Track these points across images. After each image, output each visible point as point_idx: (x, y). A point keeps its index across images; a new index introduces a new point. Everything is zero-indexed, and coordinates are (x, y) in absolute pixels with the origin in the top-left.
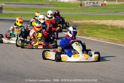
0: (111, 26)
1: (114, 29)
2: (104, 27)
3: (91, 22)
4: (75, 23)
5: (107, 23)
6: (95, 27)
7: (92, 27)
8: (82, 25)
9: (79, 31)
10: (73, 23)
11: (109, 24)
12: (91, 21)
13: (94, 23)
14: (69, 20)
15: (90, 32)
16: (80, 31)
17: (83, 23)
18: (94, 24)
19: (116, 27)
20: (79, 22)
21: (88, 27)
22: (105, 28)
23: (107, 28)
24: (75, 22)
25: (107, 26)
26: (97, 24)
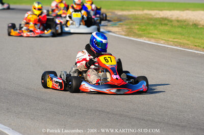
0: (178, 21)
1: (183, 25)
2: (166, 22)
3: (146, 14)
4: (120, 15)
5: (171, 15)
6: (151, 22)
7: (147, 21)
8: (131, 19)
10: (117, 15)
11: (174, 18)
12: (146, 12)
13: (151, 15)
15: (144, 30)
16: (128, 28)
17: (132, 15)
18: (150, 17)
19: (185, 22)
20: (125, 13)
21: (141, 22)
22: (168, 24)
23: (171, 24)
24: (120, 13)
25: (171, 21)
26: (155, 17)
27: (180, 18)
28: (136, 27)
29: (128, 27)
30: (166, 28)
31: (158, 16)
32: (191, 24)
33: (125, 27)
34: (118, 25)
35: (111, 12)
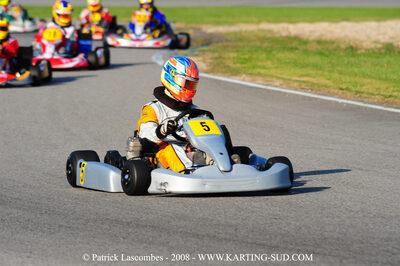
0: (319, 42)
1: (327, 49)
2: (294, 44)
3: (263, 31)
4: (211, 34)
5: (311, 32)
6: (265, 45)
7: (258, 44)
8: (227, 41)
9: (212, 58)
10: (204, 33)
11: (314, 36)
12: (265, 26)
13: (270, 31)
14: (194, 25)
15: (247, 60)
16: (216, 58)
17: (235, 33)
18: (269, 35)
19: (333, 43)
20: (221, 29)
21: (244, 47)
22: (297, 49)
23: (304, 47)
24: (211, 29)
25: (306, 42)
26: (278, 35)
27: (328, 37)
28: (232, 55)
29: (216, 55)
30: (292, 56)
31: (284, 34)
32: (343, 46)
33: (209, 56)
34: (196, 53)
35: (194, 29)
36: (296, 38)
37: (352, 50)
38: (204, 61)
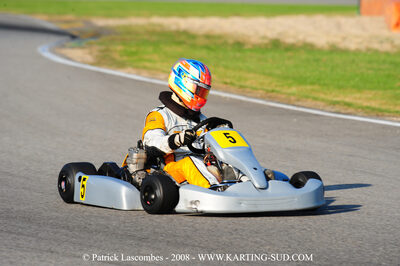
2: (183, 38)
9: (99, 51)
20: (111, 22)
22: (184, 43)
23: (192, 42)
25: (194, 37)
27: (217, 31)
28: (119, 48)
29: (103, 48)
30: (179, 50)
31: (174, 28)
32: (231, 41)
33: (96, 49)
36: (186, 33)
37: (239, 45)
38: (91, 54)
